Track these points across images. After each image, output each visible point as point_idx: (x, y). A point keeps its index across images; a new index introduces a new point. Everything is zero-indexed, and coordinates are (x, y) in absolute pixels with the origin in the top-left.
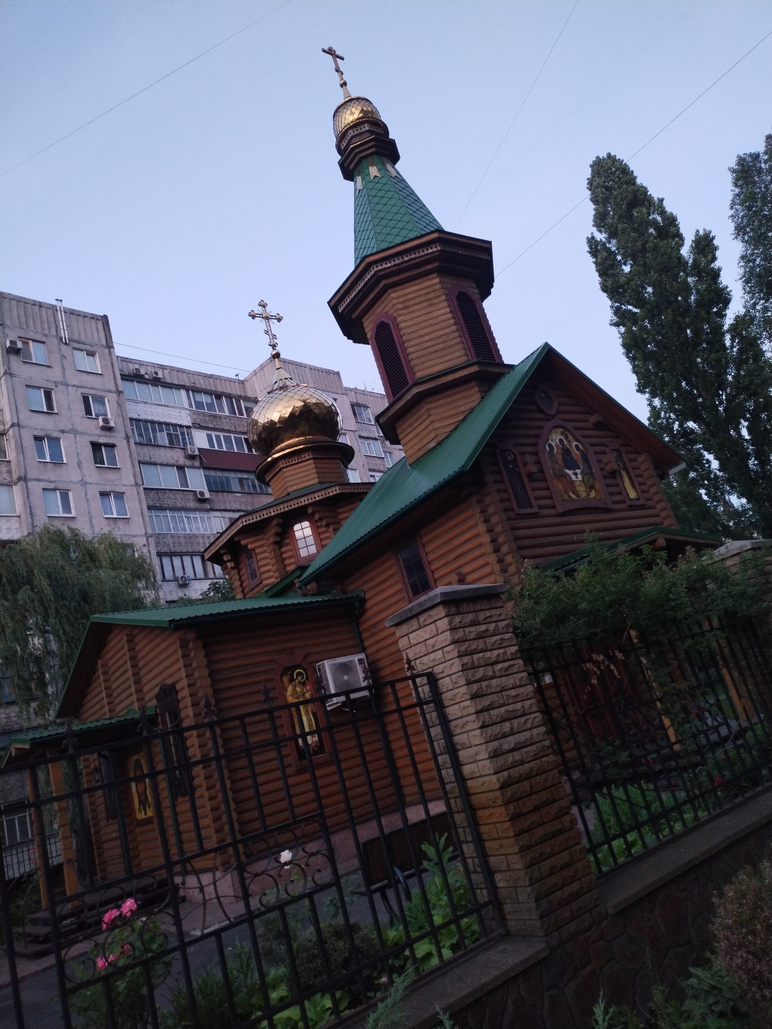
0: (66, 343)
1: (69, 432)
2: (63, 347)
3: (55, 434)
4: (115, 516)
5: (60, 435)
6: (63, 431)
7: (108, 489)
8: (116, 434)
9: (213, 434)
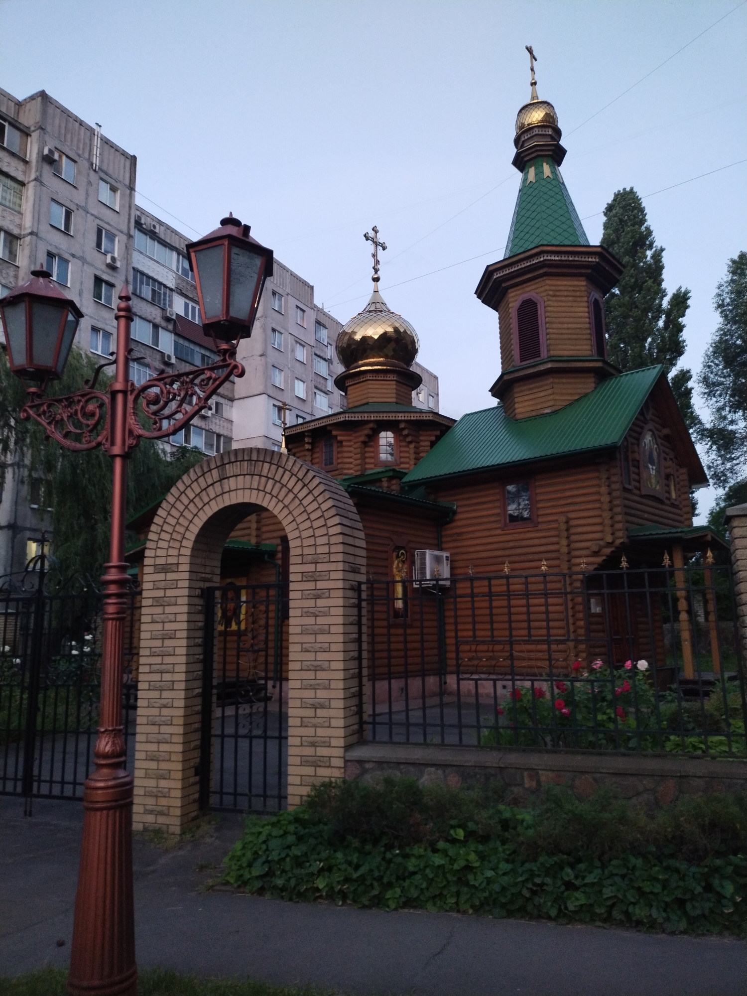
0: (95, 171)
1: (78, 258)
2: (92, 173)
3: (66, 256)
4: (99, 353)
5: (70, 258)
6: (73, 256)
7: (100, 325)
8: (118, 276)
9: (191, 304)
